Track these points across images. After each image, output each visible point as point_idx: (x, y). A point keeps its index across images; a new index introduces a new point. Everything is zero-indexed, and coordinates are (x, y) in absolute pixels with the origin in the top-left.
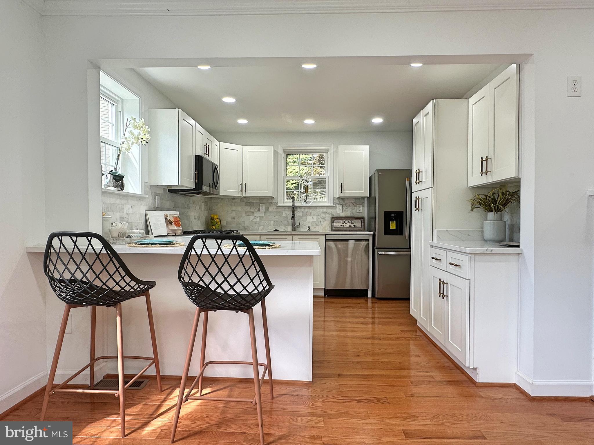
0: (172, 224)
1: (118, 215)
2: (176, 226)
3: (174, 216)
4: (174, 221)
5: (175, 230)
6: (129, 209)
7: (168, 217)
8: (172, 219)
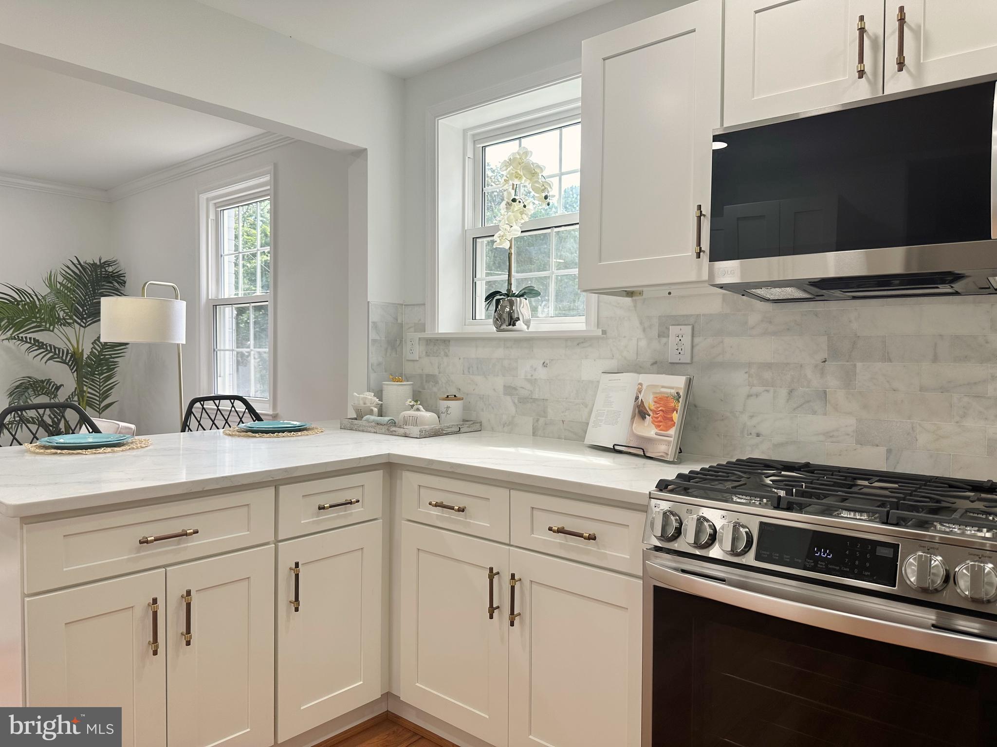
0: (644, 418)
1: (499, 382)
2: (658, 427)
3: (661, 393)
4: (653, 408)
5: (649, 440)
6: (535, 370)
7: (642, 393)
8: (649, 402)
